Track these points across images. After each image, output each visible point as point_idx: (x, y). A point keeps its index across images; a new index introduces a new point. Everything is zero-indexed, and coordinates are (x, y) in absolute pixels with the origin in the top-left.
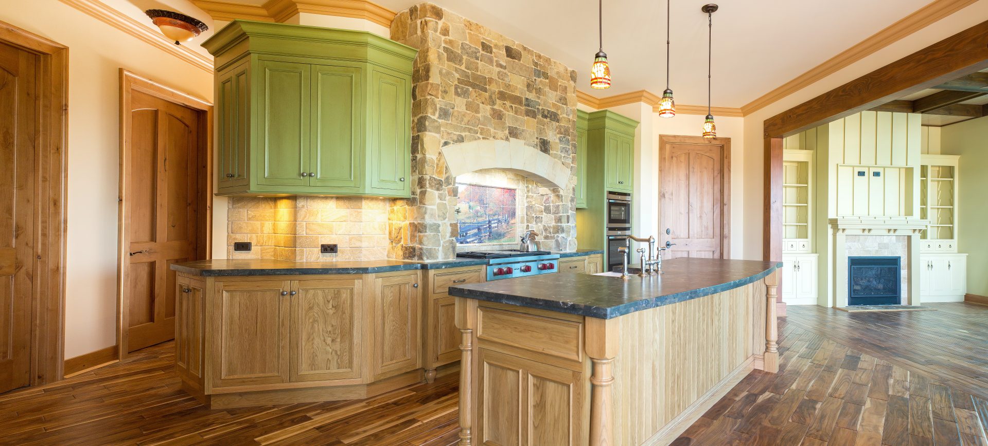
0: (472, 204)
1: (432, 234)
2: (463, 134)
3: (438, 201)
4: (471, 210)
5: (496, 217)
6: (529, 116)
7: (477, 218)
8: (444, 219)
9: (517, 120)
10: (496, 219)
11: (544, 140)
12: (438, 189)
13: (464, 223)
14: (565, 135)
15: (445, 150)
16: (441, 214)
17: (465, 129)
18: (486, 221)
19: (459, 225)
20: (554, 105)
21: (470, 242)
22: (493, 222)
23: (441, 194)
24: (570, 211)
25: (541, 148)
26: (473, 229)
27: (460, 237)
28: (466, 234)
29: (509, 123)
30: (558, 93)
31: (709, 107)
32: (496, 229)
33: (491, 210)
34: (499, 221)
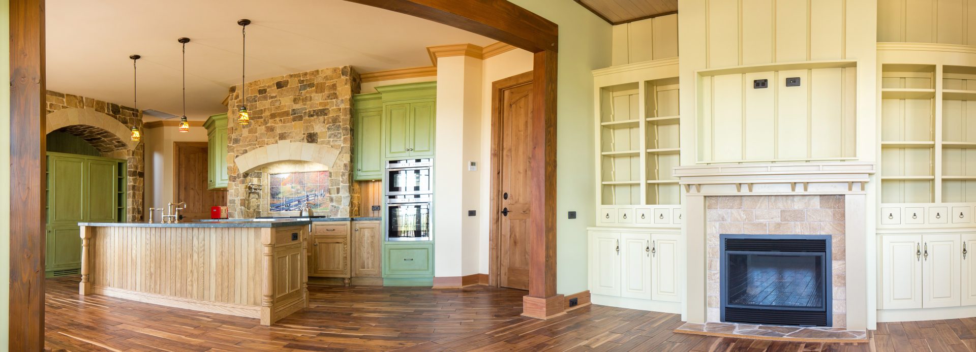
0: (293, 185)
1: (231, 205)
3: (235, 187)
4: (293, 190)
5: (313, 192)
6: (295, 121)
7: (297, 194)
8: (237, 197)
9: (285, 127)
10: (313, 194)
11: (310, 134)
12: (234, 181)
13: (288, 198)
14: (333, 123)
16: (236, 194)
17: (247, 146)
20: (321, 104)
21: (292, 210)
22: (310, 196)
23: (236, 184)
24: (341, 184)
25: (308, 140)
26: (295, 201)
29: (278, 131)
30: (326, 92)
33: (308, 188)
34: (316, 195)
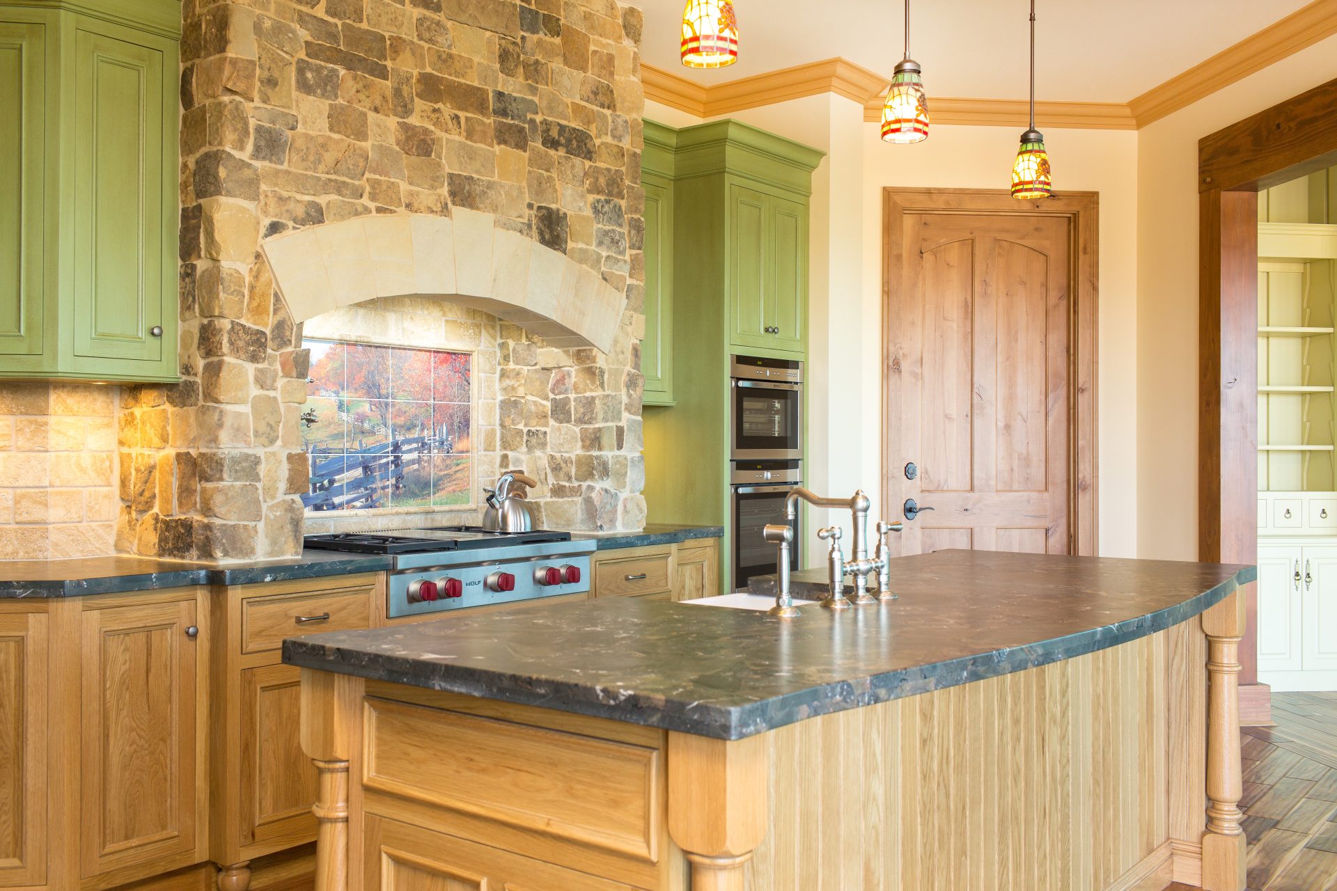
0: (346, 396)
1: (238, 484)
2: (322, 200)
3: (255, 391)
4: (344, 415)
5: (415, 434)
6: (505, 142)
7: (360, 437)
8: (272, 441)
9: (471, 155)
10: (415, 440)
11: (550, 211)
12: (254, 358)
13: (324, 451)
14: (610, 194)
15: (272, 246)
16: (263, 428)
17: (327, 186)
18: (387, 446)
19: (310, 456)
20: (577, 109)
21: (341, 506)
22: (405, 448)
23: (261, 371)
24: (626, 415)
25: (541, 233)
26: (350, 468)
27: (314, 491)
28: (331, 482)
29: (449, 166)
30: (589, 74)
31: (1031, 102)
32: (416, 466)
33: (400, 413)
34: (424, 445)
